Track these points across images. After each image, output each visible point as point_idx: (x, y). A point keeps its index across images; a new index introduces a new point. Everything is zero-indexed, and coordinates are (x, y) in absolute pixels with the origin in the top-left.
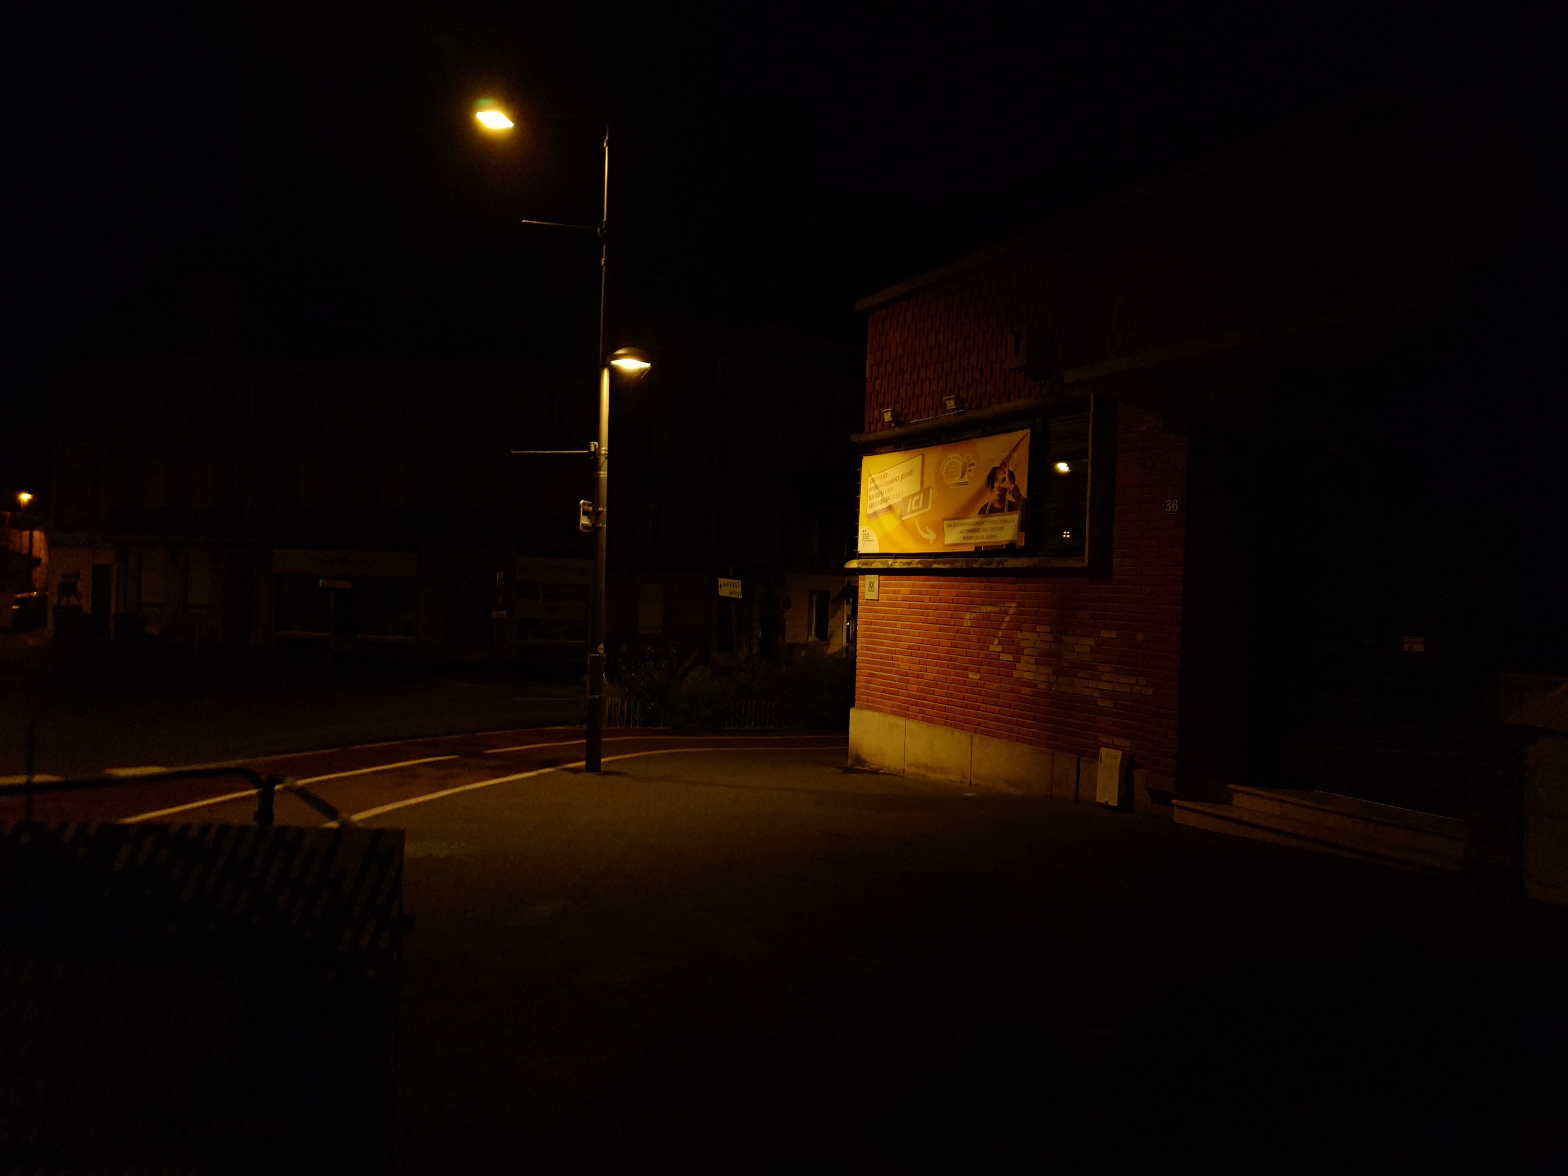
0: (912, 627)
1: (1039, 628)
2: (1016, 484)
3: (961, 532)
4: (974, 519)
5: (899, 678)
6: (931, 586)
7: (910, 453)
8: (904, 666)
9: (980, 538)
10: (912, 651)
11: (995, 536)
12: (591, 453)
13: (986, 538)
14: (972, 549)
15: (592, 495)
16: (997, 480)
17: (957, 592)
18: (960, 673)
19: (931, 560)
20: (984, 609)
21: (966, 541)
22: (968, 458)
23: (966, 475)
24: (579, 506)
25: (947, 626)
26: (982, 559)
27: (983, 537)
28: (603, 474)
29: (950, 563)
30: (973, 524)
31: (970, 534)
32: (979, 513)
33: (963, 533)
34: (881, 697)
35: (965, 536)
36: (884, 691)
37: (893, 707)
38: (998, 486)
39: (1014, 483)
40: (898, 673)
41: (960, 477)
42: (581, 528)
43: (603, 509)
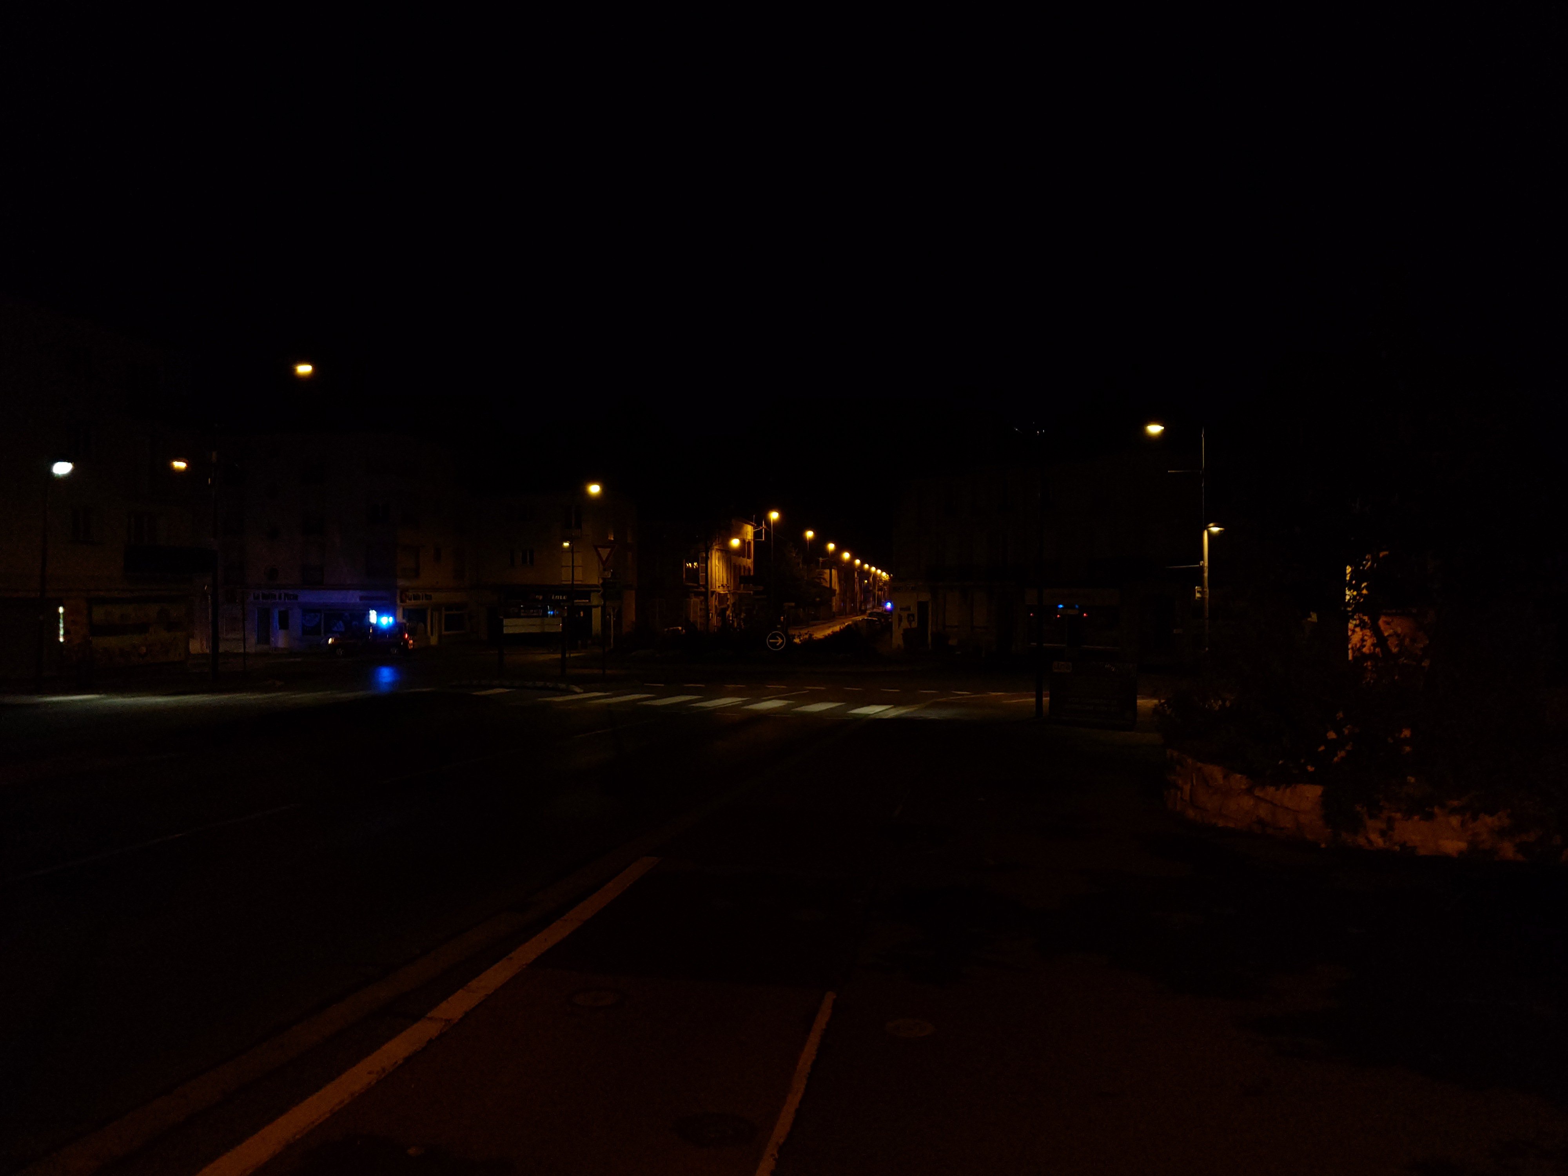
12: (1200, 566)
15: (1201, 584)
24: (1195, 590)
28: (1206, 575)
42: (1196, 598)
43: (1207, 590)
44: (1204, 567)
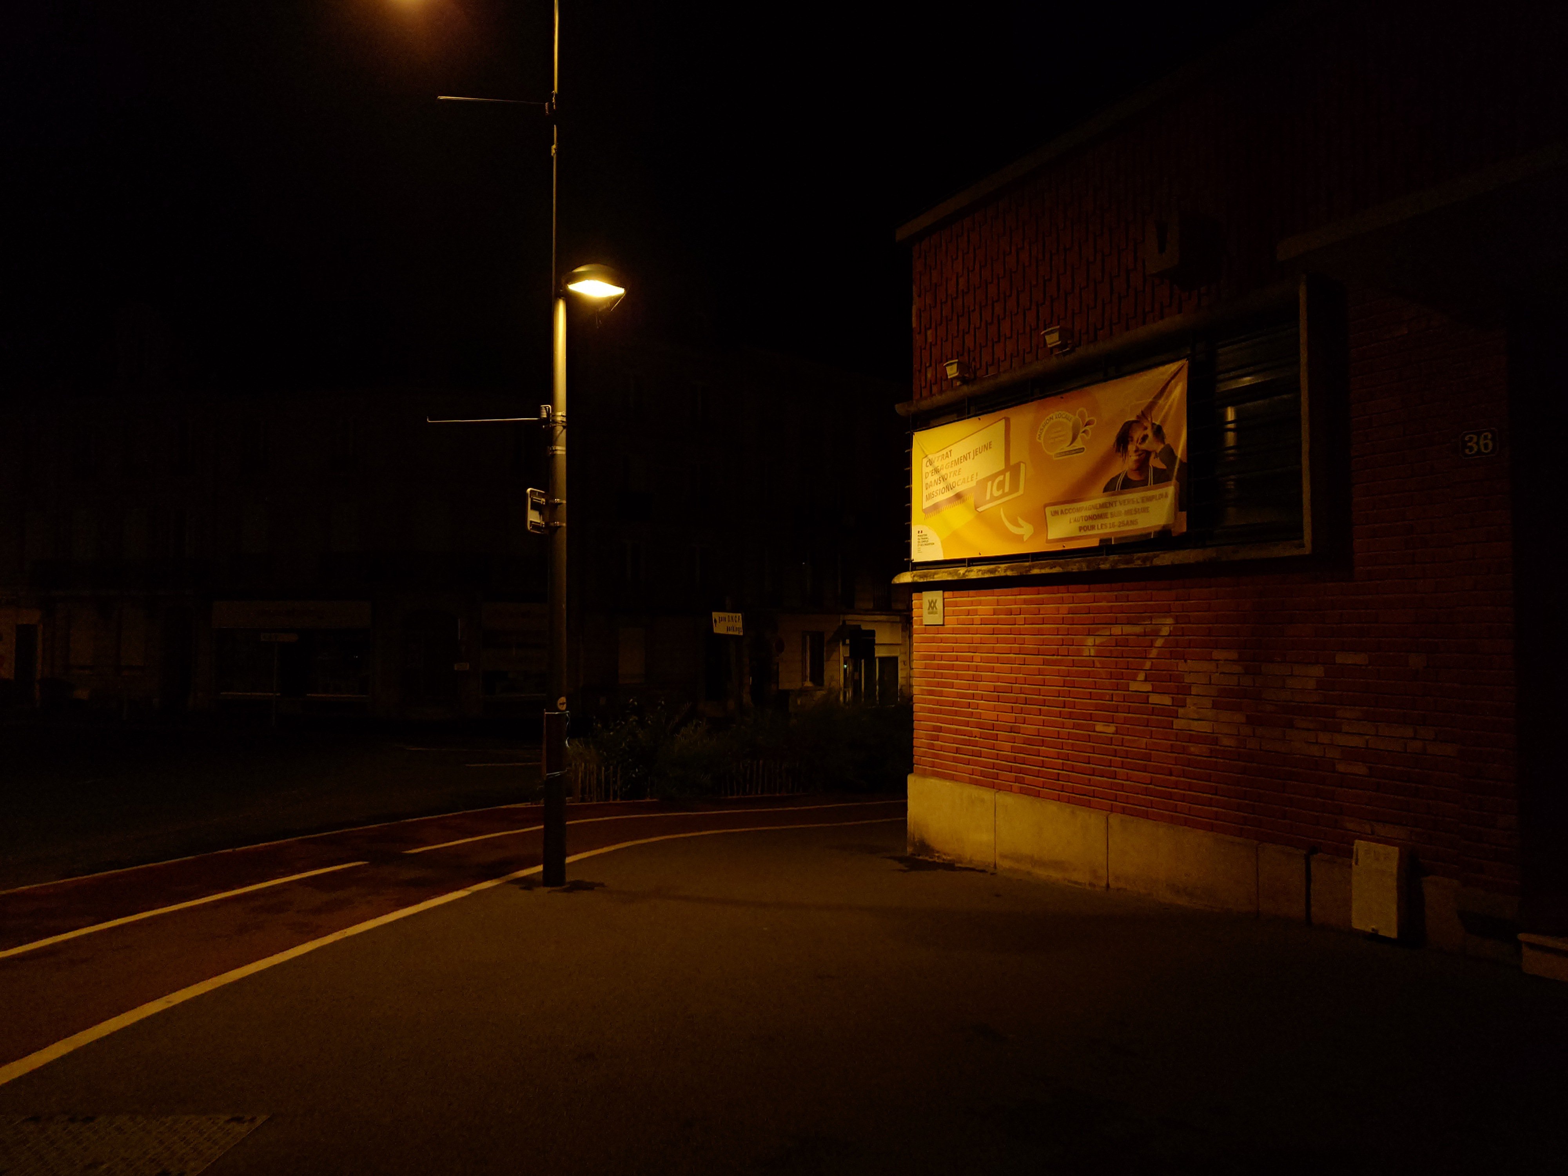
0: (998, 660)
1: (1217, 654)
2: (1167, 442)
3: (1075, 520)
4: (1096, 499)
5: (981, 733)
6: (1025, 602)
7: (986, 419)
8: (989, 716)
9: (1108, 526)
10: (998, 695)
11: (1133, 522)
12: (542, 421)
13: (1119, 526)
14: (1095, 543)
15: (545, 481)
16: (1132, 441)
17: (1070, 608)
18: (1079, 724)
19: (1027, 564)
20: (1117, 630)
21: (1083, 533)
22: (1082, 415)
23: (1079, 438)
24: (526, 494)
25: (1055, 657)
26: (1112, 558)
27: (1113, 526)
29: (1060, 565)
30: (1095, 507)
31: (1090, 523)
32: (1104, 492)
33: (1079, 521)
34: (955, 760)
35: (1083, 525)
36: (958, 751)
37: (973, 775)
38: (1134, 449)
39: (1163, 442)
40: (979, 726)
41: (1069, 443)
42: (528, 527)
43: (561, 500)
44: (555, 422)
